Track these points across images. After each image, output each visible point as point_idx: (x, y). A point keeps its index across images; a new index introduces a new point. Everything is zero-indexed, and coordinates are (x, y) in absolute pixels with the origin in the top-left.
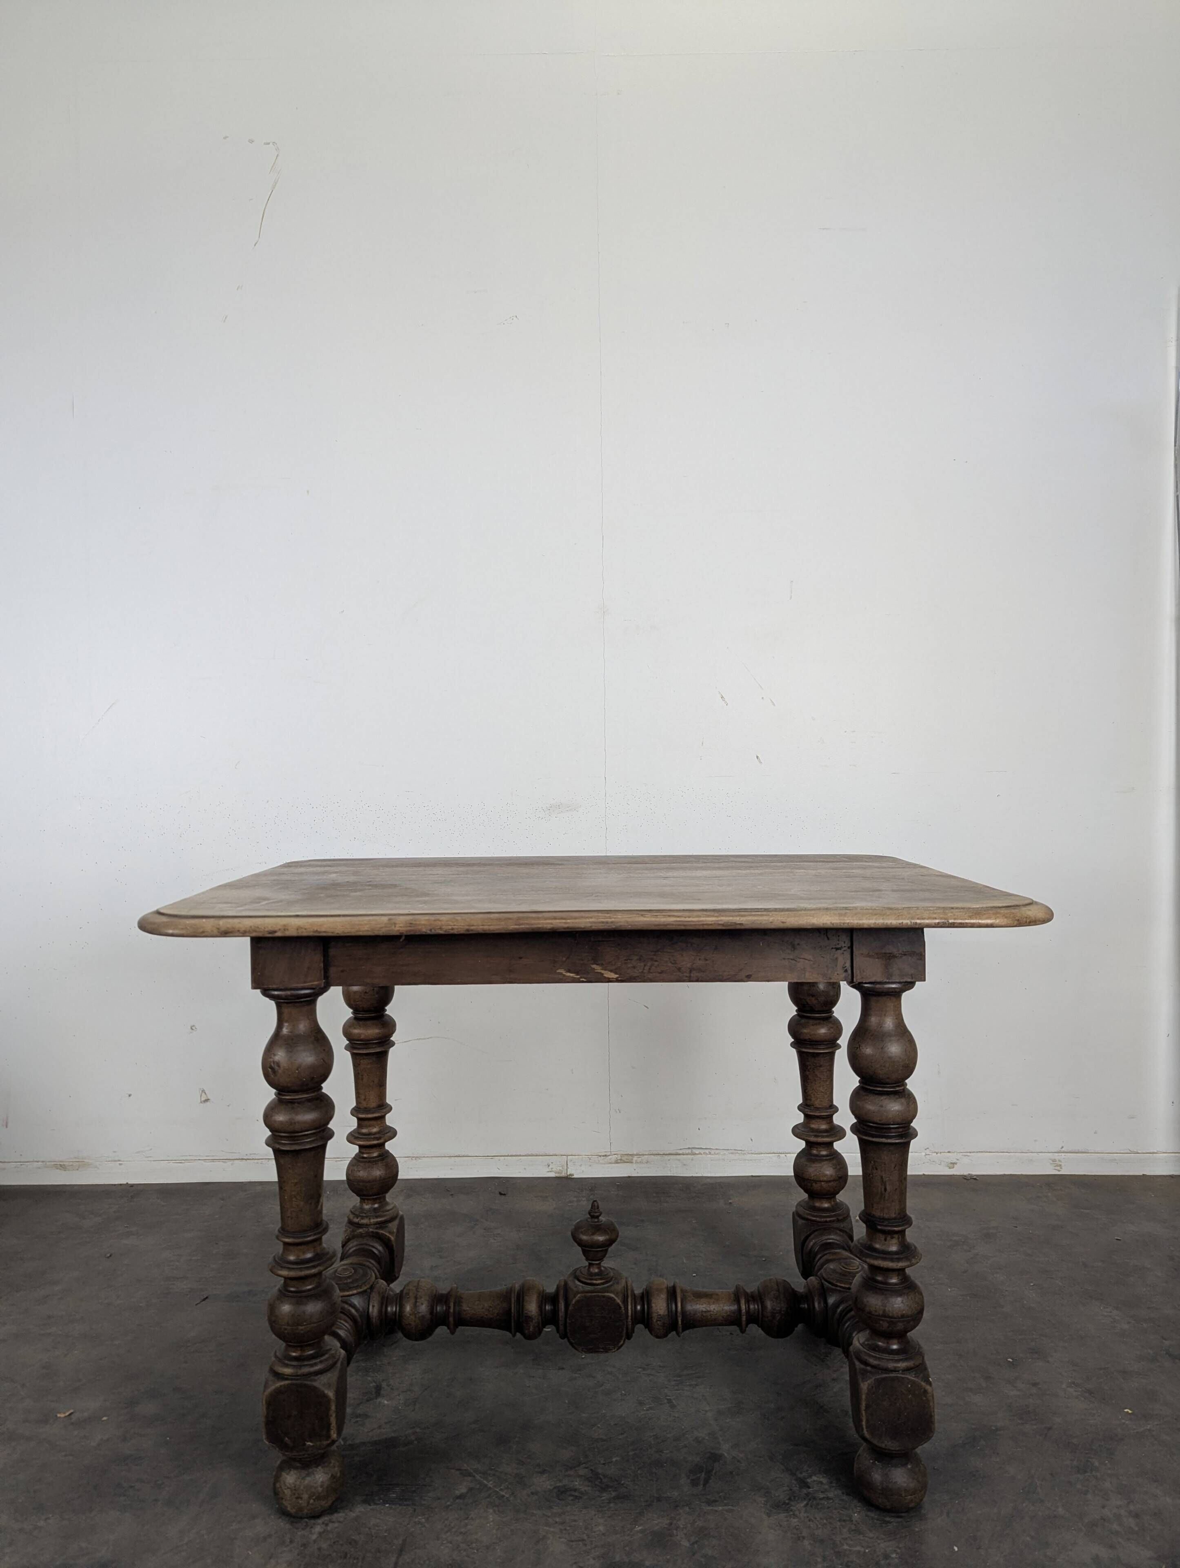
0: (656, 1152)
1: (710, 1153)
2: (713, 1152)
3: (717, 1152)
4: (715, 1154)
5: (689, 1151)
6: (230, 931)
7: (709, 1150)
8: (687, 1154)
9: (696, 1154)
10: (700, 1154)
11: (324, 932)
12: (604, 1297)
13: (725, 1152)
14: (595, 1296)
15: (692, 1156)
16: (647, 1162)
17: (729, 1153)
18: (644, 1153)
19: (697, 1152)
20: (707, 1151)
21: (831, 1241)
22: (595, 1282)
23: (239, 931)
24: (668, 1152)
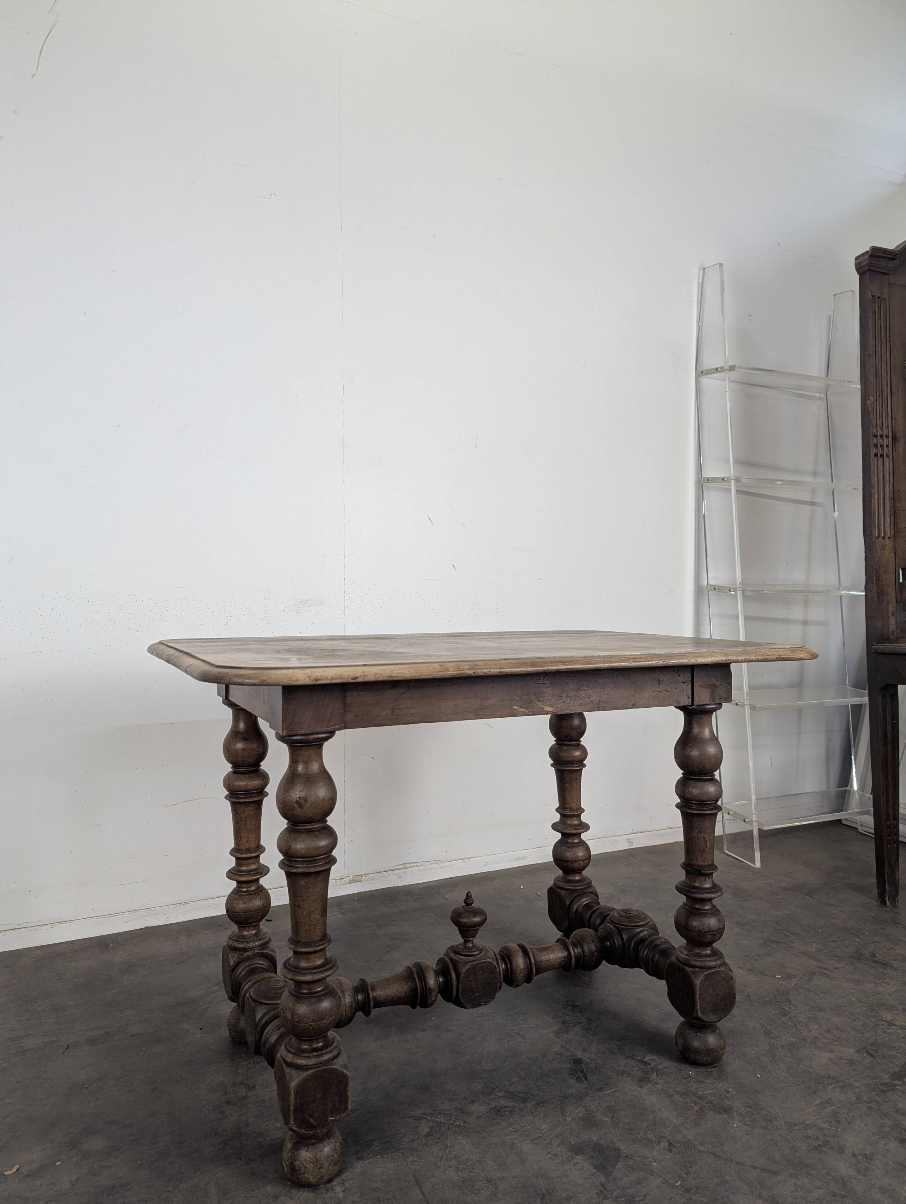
0: (379, 871)
1: (417, 866)
2: (419, 864)
3: (422, 864)
4: (421, 866)
5: (403, 866)
6: (319, 678)
7: (417, 864)
8: (401, 869)
9: (407, 868)
10: (410, 867)
11: (396, 677)
12: (485, 962)
13: (428, 863)
14: (479, 963)
15: (405, 870)
16: (373, 879)
17: (431, 864)
18: (370, 873)
19: (408, 866)
20: (415, 865)
21: (585, 903)
22: (475, 953)
23: (327, 678)
24: (387, 869)
